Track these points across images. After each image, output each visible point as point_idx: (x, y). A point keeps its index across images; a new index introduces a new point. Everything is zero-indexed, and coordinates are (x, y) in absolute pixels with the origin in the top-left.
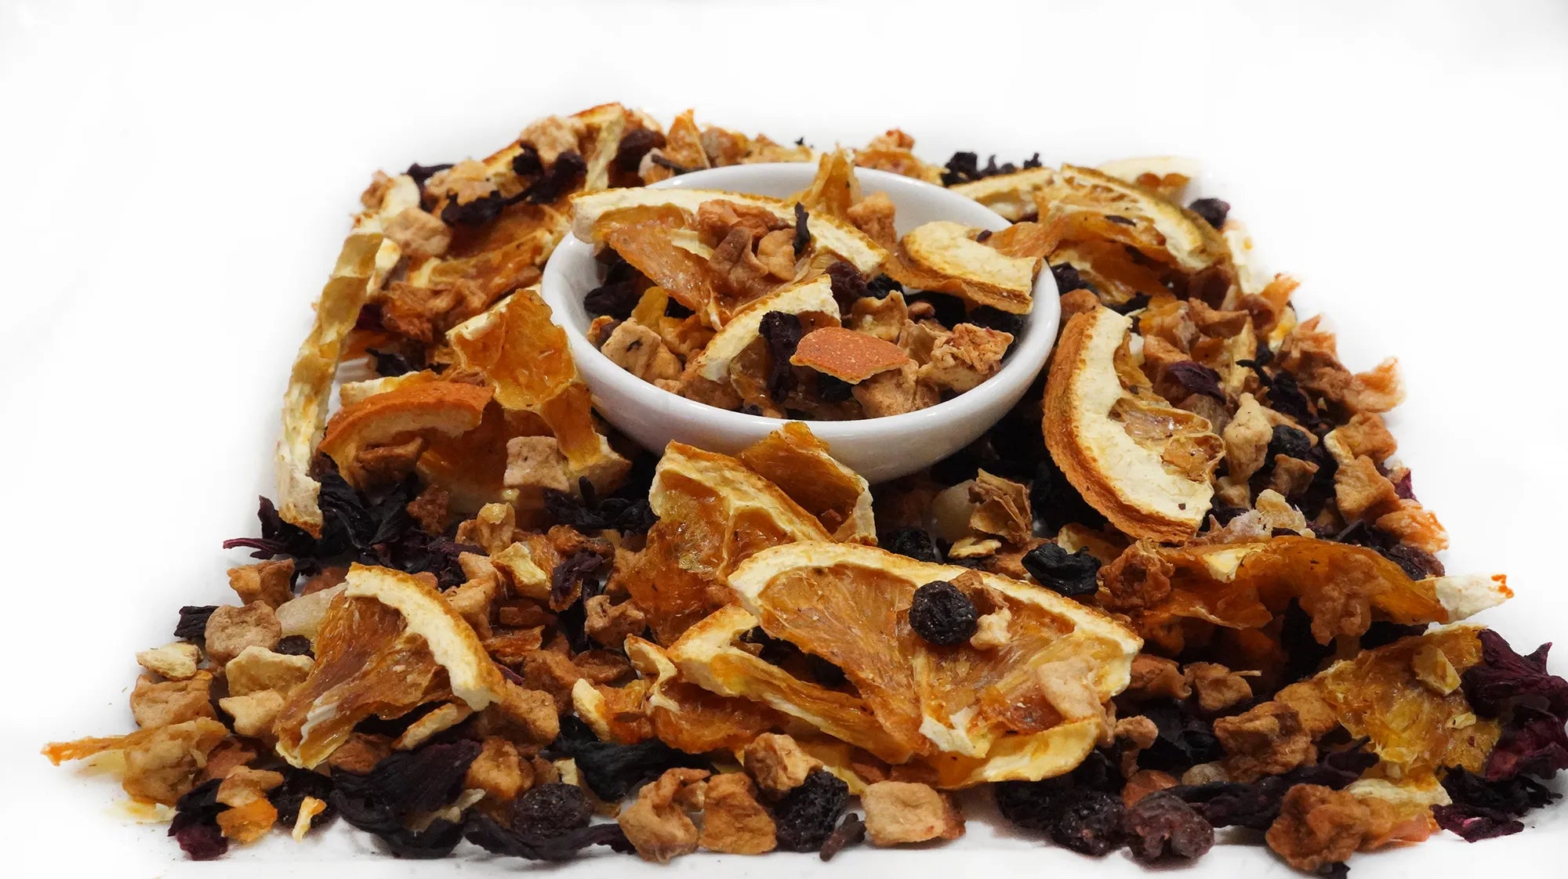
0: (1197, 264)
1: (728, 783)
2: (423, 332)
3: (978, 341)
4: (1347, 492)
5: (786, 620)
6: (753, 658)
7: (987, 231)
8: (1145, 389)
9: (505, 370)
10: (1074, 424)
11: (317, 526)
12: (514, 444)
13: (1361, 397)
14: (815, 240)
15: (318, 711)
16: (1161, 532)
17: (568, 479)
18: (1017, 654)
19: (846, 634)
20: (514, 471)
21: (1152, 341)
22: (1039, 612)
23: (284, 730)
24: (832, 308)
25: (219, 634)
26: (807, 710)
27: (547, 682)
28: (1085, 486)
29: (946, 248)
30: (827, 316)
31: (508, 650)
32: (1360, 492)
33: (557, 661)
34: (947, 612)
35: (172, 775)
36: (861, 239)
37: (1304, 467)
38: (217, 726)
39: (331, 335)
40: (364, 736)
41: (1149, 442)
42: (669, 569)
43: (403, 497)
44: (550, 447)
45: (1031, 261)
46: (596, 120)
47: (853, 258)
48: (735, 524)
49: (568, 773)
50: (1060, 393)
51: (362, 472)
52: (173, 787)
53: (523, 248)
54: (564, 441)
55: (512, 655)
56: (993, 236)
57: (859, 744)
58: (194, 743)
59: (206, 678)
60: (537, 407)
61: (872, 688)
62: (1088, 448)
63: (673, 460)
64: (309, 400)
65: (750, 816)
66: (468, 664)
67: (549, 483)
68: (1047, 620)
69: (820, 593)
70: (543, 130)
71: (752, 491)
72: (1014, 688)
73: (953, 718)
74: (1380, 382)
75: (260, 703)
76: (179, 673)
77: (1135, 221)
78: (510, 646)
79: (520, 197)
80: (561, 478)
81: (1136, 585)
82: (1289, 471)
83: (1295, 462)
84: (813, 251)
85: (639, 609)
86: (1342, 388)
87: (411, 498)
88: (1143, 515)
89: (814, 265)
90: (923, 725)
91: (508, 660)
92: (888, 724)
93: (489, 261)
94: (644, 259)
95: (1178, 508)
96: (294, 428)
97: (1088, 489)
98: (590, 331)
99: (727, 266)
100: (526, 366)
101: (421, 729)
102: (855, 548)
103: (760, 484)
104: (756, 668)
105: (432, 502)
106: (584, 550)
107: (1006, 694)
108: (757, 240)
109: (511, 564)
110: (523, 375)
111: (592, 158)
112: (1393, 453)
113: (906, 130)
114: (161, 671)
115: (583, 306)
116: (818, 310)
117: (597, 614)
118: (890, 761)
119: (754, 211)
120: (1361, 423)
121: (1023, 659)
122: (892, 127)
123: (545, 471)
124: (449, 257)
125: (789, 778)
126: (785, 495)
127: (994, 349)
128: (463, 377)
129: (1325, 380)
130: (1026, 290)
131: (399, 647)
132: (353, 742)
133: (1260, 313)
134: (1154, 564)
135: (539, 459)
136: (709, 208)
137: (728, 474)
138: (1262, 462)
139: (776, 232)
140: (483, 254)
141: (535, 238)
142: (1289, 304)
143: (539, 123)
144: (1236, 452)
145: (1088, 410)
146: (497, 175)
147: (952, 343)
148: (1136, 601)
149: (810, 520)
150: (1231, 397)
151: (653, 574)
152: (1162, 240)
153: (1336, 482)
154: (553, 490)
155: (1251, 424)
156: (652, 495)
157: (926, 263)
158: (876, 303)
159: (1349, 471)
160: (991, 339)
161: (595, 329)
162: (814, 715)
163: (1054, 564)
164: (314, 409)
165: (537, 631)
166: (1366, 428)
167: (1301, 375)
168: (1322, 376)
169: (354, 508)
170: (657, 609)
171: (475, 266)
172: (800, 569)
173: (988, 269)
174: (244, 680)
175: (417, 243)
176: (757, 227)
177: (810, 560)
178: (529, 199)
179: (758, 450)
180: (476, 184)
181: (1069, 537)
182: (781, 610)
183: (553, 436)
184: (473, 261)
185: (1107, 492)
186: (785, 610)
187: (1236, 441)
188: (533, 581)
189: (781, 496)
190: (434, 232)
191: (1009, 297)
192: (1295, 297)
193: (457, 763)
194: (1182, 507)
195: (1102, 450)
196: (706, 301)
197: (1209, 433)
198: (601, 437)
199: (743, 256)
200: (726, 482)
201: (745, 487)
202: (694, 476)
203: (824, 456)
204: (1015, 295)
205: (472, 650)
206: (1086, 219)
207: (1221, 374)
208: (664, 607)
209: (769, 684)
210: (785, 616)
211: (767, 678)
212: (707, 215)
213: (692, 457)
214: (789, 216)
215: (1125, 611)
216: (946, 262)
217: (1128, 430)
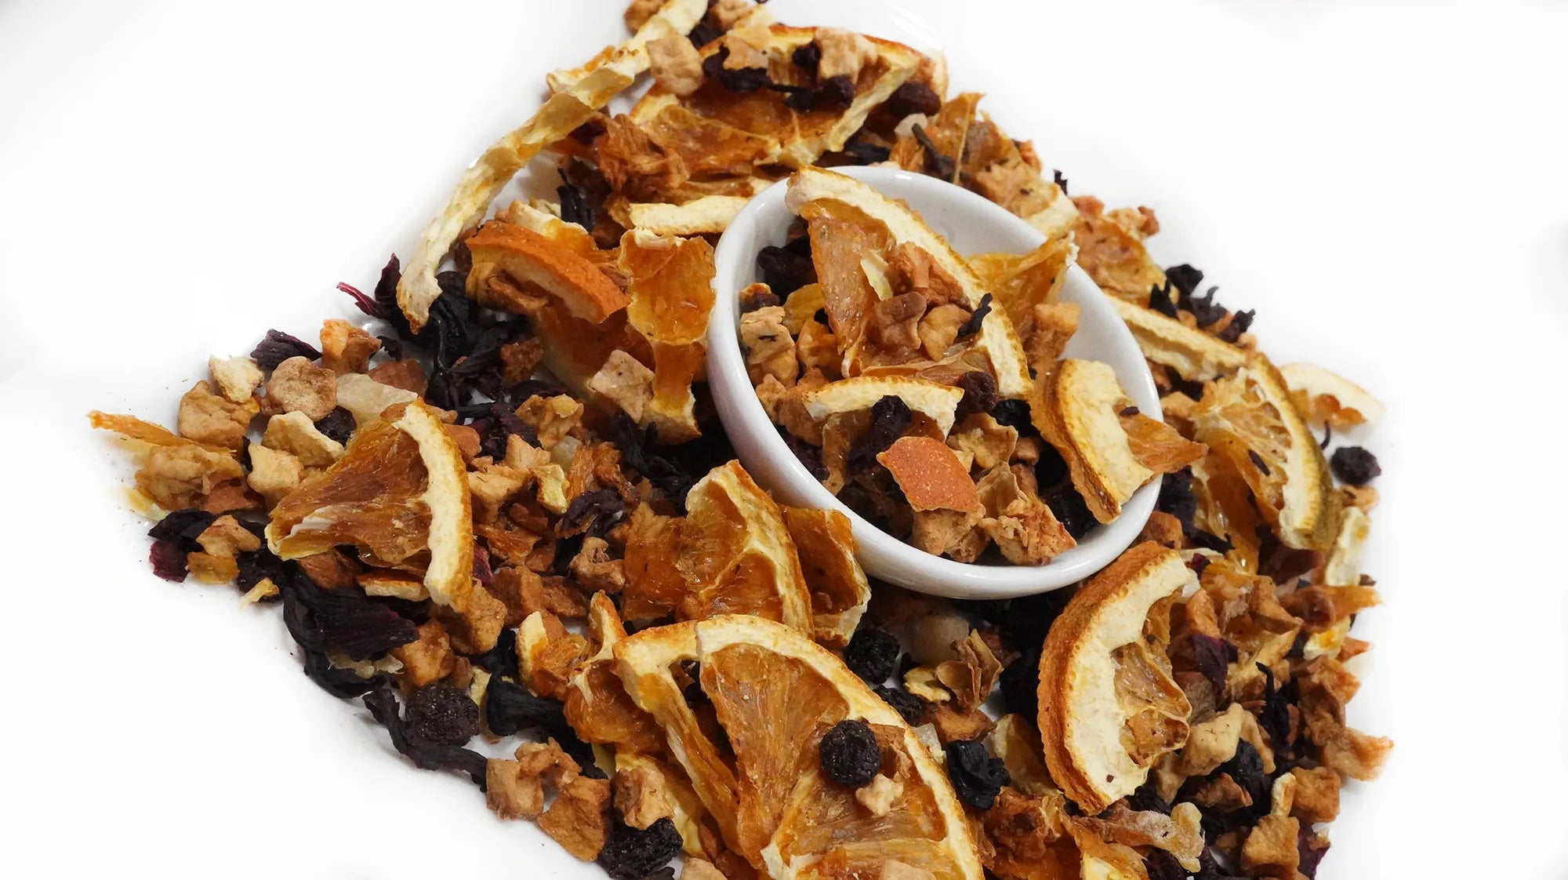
0: (1296, 543)
1: (589, 791)
2: (616, 180)
3: (1046, 529)
4: (1260, 839)
5: (722, 684)
6: (678, 693)
7: (1136, 408)
8: (1161, 644)
9: (652, 288)
10: (1078, 643)
11: (418, 323)
12: (619, 355)
13: (1339, 755)
14: (981, 335)
15: (316, 519)
16: (1076, 791)
17: (643, 412)
18: (886, 827)
19: (761, 728)
20: (604, 378)
21: (1202, 598)
22: (929, 797)
23: (280, 518)
24: (946, 422)
25: (283, 381)
26: (692, 763)
27: (512, 593)
28: (1047, 705)
29: (1090, 406)
30: (937, 427)
31: (499, 544)
32: (1269, 848)
33: (530, 582)
34: (853, 758)
35: (178, 487)
36: (1020, 360)
37: (1240, 796)
38: (237, 468)
39: (538, 137)
40: (340, 556)
41: (1128, 698)
42: (667, 562)
43: (503, 336)
44: (645, 379)
45: (1149, 473)
46: (892, 57)
47: (1001, 374)
48: (742, 561)
49: (479, 685)
50: (1088, 603)
51: (484, 294)
52: (174, 496)
53: (751, 144)
54: (660, 379)
55: (500, 549)
56: (1138, 417)
57: (714, 816)
58: (209, 472)
59: (253, 411)
60: (654, 341)
61: (749, 785)
62: (1073, 674)
63: (727, 476)
64: (486, 182)
65: (589, 825)
66: (450, 564)
67: (625, 405)
68: (930, 810)
69: (765, 677)
70: (838, 42)
71: (774, 541)
72: (860, 858)
73: (793, 858)
74: (1365, 754)
75: (280, 468)
76: (233, 396)
77: (1271, 469)
78: (503, 542)
79: (782, 89)
80: (637, 407)
81: (1020, 831)
82: (1225, 791)
83: (1236, 788)
84: (972, 344)
85: (623, 574)
86: (1328, 738)
87: (510, 340)
88: (1072, 767)
89: (966, 357)
90: (766, 849)
91: (495, 551)
92: (742, 826)
93: (718, 130)
94: (828, 265)
95: (1105, 778)
96: (458, 205)
97: (1047, 709)
98: (745, 291)
99: (889, 320)
100: (667, 299)
101: (384, 589)
102: (821, 651)
103: (785, 540)
104: (675, 703)
105: (525, 353)
106: (615, 489)
107: (850, 858)
108: (932, 306)
109: (544, 479)
110: (661, 305)
111: (864, 94)
112: (1328, 822)
113: (1159, 216)
114: (221, 384)
115: (756, 255)
116: (934, 418)
117: (589, 559)
118: (728, 845)
119: (947, 279)
120: (1322, 778)
121: (885, 835)
122: (1148, 205)
123: (629, 394)
124: (688, 104)
125: (637, 819)
126: (798, 563)
127: (1054, 546)
128: (612, 273)
129: (1319, 724)
130: (1120, 499)
131: (409, 505)
132: (329, 557)
133: (1320, 613)
134: (1042, 831)
135: (631, 383)
136: (911, 252)
137: (764, 515)
138: (1208, 771)
139: (955, 306)
140: (717, 121)
141: (766, 142)
142: (1353, 617)
143: (838, 33)
144: (1193, 752)
145: (1098, 637)
146: (776, 50)
147: (1021, 521)
148: (1011, 843)
149: (804, 595)
150: (1230, 690)
151: (652, 557)
152: (1280, 504)
153: (1257, 824)
154: (623, 412)
155: (1221, 737)
156: (693, 492)
157: (1063, 409)
158: (994, 425)
159: (1274, 823)
160: (1058, 535)
161: (749, 291)
162: (695, 771)
163: (968, 767)
164: (484, 194)
165: (532, 541)
166: (1322, 784)
167: (1306, 699)
168: (1319, 718)
169: (458, 325)
170: (637, 584)
171: (703, 127)
172: (762, 648)
173: (1107, 455)
174: (280, 436)
175: (668, 76)
176: (939, 294)
177: (775, 645)
178: (788, 95)
179: (799, 513)
180: (751, 52)
181: (1009, 728)
182: (722, 674)
183: (653, 369)
184: (704, 122)
185: (1060, 726)
186: (727, 675)
187: (1199, 743)
188: (553, 503)
189: (795, 561)
190: (689, 74)
191: (1103, 498)
192: (1363, 614)
193: (393, 638)
194: (1110, 779)
195: (1084, 682)
196: (851, 341)
197: (1183, 720)
198: (692, 396)
199: (907, 322)
200: (758, 519)
201: (770, 535)
202: (736, 500)
203: (850, 556)
204: (1108, 500)
205: (461, 554)
206: (1231, 442)
207: (1240, 657)
208: (643, 587)
209: (676, 721)
210: (723, 681)
211: (678, 716)
212: (904, 259)
213: (744, 483)
214: (973, 295)
215: (997, 844)
216: (1080, 419)
217: (1119, 675)
